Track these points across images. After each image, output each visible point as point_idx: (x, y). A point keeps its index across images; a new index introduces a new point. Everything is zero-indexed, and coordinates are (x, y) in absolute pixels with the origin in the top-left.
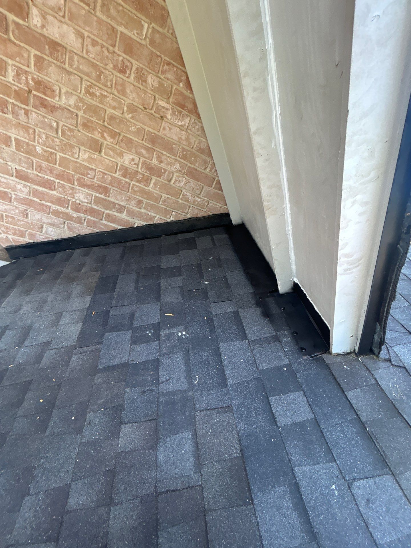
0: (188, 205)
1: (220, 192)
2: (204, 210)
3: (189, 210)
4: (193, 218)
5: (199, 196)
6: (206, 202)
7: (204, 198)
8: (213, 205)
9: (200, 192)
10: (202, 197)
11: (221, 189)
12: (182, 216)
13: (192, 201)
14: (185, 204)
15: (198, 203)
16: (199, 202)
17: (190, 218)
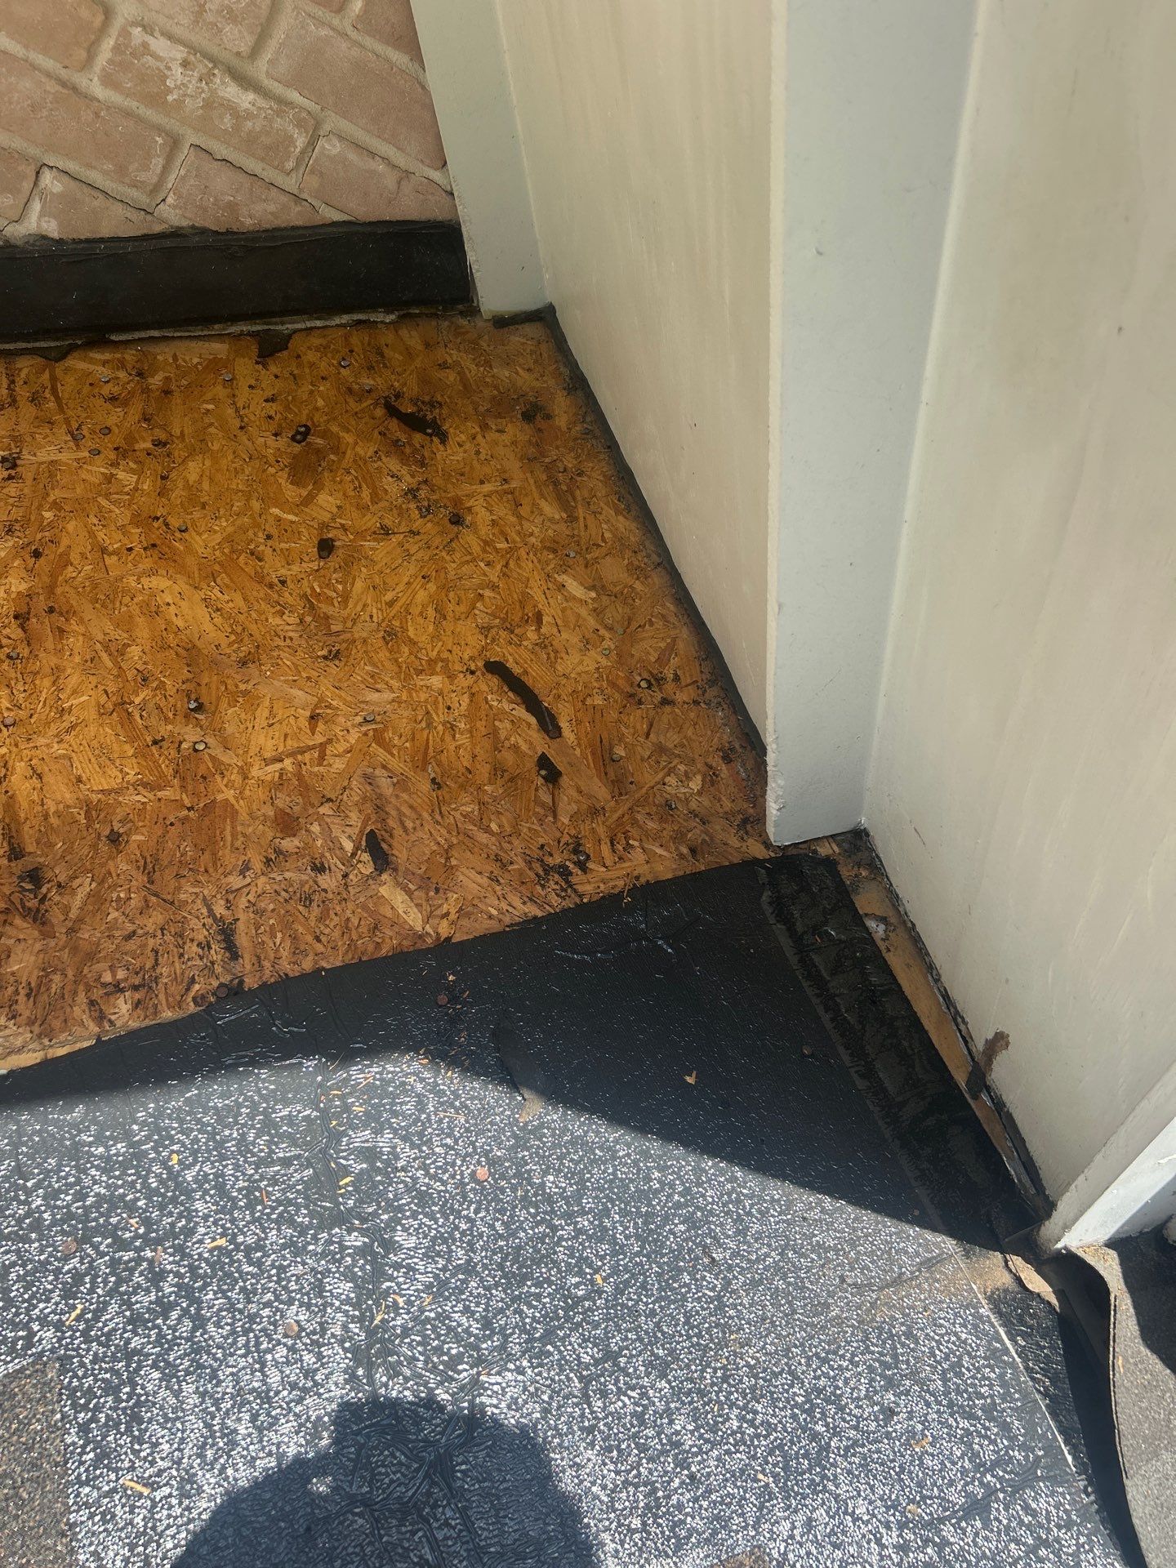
0: (159, 129)
1: (399, 58)
2: (280, 180)
3: (166, 169)
4: (203, 231)
5: (250, 70)
6: (300, 123)
7: (278, 89)
8: (352, 156)
9: (250, 40)
10: (267, 83)
11: (409, 42)
12: (119, 210)
13: (193, 105)
14: (140, 120)
15: (237, 128)
16: (249, 116)
17: (176, 234)
